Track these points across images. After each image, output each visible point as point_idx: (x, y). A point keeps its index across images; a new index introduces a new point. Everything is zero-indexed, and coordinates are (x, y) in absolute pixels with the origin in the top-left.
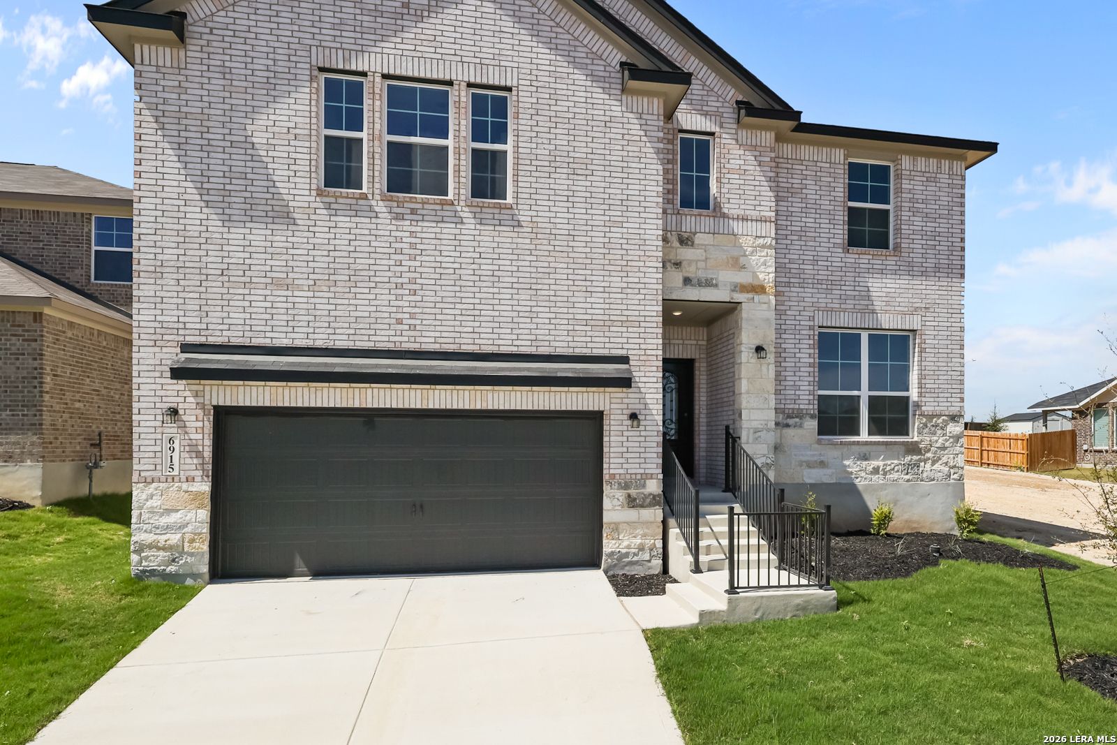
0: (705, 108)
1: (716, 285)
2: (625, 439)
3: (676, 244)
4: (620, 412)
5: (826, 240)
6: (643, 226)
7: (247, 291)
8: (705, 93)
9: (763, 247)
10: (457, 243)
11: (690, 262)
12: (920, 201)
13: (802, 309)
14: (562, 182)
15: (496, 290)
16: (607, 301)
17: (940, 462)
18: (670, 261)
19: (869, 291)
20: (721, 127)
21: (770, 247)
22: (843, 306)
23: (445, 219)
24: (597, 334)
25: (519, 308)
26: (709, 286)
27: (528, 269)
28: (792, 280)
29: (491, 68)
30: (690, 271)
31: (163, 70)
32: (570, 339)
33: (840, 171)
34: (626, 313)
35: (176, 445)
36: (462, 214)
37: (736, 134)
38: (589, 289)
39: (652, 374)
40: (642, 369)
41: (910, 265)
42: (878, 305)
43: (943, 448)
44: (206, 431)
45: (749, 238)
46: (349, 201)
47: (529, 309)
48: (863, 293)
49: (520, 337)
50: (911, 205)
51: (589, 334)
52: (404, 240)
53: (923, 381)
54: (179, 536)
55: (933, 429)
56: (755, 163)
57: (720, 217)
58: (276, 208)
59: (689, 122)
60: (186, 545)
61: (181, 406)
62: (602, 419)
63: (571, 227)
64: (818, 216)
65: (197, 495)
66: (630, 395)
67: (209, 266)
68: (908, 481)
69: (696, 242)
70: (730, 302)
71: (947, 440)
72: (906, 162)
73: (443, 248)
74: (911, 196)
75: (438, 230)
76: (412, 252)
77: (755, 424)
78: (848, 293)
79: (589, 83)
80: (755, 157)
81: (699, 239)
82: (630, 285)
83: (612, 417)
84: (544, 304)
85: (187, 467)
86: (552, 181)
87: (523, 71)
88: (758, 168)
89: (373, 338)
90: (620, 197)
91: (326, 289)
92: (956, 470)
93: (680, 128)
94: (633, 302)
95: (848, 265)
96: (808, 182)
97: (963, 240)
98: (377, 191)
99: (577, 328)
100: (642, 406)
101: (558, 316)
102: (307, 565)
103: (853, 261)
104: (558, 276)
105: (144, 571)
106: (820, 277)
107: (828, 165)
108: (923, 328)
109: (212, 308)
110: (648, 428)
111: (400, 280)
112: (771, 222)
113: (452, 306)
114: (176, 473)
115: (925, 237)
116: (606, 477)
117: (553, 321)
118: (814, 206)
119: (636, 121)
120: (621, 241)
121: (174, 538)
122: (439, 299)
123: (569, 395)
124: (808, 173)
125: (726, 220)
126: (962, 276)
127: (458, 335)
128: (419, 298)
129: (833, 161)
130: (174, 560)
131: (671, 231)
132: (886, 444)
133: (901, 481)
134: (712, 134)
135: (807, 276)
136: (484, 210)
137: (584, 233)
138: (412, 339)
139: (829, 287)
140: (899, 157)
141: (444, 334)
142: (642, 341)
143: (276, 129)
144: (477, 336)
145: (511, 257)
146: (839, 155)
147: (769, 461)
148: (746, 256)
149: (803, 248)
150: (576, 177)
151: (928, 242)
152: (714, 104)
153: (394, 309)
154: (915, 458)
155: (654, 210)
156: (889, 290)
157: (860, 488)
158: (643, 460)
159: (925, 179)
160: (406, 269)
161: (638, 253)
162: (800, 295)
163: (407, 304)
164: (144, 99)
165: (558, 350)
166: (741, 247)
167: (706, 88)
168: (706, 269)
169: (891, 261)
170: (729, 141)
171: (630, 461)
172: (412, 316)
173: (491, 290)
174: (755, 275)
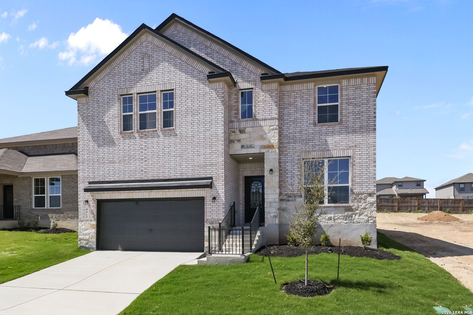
0: (249, 79)
1: (254, 147)
2: (212, 206)
3: (238, 133)
4: (210, 197)
5: (306, 122)
6: (217, 130)
7: (103, 165)
8: (249, 73)
9: (273, 129)
10: (158, 144)
11: (244, 139)
12: (352, 99)
13: (295, 152)
14: (190, 118)
15: (169, 158)
16: (205, 158)
17: (363, 215)
18: (236, 140)
19: (326, 141)
20: (255, 85)
21: (276, 129)
22: (314, 149)
23: (155, 136)
24: (201, 170)
25: (176, 163)
26: (251, 148)
27: (179, 150)
28: (290, 141)
29: (167, 84)
30: (243, 143)
31: (84, 104)
32: (193, 172)
33: (312, 92)
34: (211, 161)
35: (88, 211)
36: (159, 134)
37: (262, 87)
38: (199, 154)
39: (221, 183)
40: (217, 181)
41: (347, 127)
42: (331, 147)
43: (365, 208)
44: (95, 207)
45: (267, 127)
46: (128, 135)
47: (179, 163)
48: (323, 143)
49: (177, 173)
50: (347, 101)
51: (199, 170)
52: (143, 145)
53: (354, 179)
54: (88, 237)
55: (360, 200)
56: (270, 97)
57: (255, 120)
58: (110, 140)
59: (243, 86)
60: (90, 239)
61: (89, 200)
62: (204, 200)
63: (193, 133)
64: (302, 113)
65: (92, 225)
66: (213, 191)
67: (95, 159)
68: (346, 223)
69: (246, 131)
70: (260, 153)
71: (367, 205)
72: (345, 82)
73: (154, 146)
74: (347, 97)
75: (152, 140)
76: (145, 148)
77: (270, 200)
78: (316, 143)
79: (198, 82)
80: (269, 94)
81: (247, 130)
82: (213, 151)
83: (207, 199)
84: (184, 161)
85: (90, 217)
86: (186, 118)
87: (177, 83)
88: (271, 99)
89: (135, 177)
90: (209, 120)
91: (123, 162)
92: (372, 218)
93: (240, 89)
94: (214, 157)
95: (316, 131)
96: (297, 99)
97: (375, 113)
98: (136, 130)
99: (195, 168)
100: (217, 195)
101: (189, 164)
102: (121, 247)
103: (319, 129)
104: (189, 151)
105: (81, 246)
106: (303, 138)
107: (307, 91)
108: (354, 155)
109: (95, 171)
110: (220, 202)
111: (142, 158)
112: (276, 119)
113: (157, 164)
114: (88, 219)
115: (354, 115)
116: (205, 220)
117: (187, 167)
118: (300, 109)
119: (214, 92)
120: (209, 136)
121: (87, 237)
122: (153, 162)
123: (193, 192)
124: (297, 95)
125: (258, 121)
126: (375, 129)
127: (158, 174)
128: (147, 163)
129: (309, 88)
130: (87, 244)
131: (236, 129)
132: (335, 207)
133: (342, 223)
134: (252, 88)
135: (297, 138)
136: (166, 132)
137: (197, 135)
138: (146, 176)
139: (307, 142)
140: (341, 81)
141: (155, 174)
142: (217, 171)
143: (110, 116)
144: (164, 173)
145: (174, 146)
146: (311, 85)
147: (276, 215)
148: (266, 134)
149: (295, 127)
150: (194, 116)
151: (356, 116)
152: (252, 77)
153: (140, 167)
154: (350, 213)
155: (221, 123)
156: (336, 140)
157: (322, 226)
158: (218, 214)
159: (354, 88)
160: (144, 154)
161: (215, 139)
162: (294, 146)
163: (144, 165)
164: (80, 113)
165: (189, 176)
166: (264, 131)
167: (249, 71)
168: (250, 141)
169: (337, 128)
170: (259, 90)
171: (213, 214)
172: (145, 169)
173: (168, 158)
174: (269, 141)
